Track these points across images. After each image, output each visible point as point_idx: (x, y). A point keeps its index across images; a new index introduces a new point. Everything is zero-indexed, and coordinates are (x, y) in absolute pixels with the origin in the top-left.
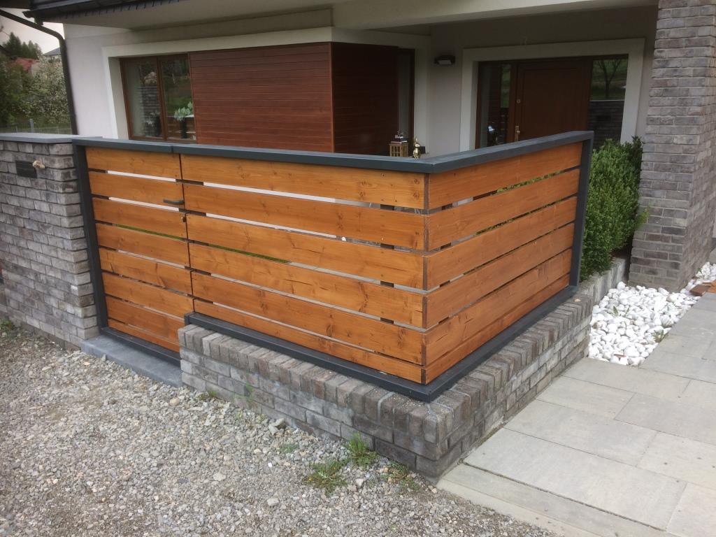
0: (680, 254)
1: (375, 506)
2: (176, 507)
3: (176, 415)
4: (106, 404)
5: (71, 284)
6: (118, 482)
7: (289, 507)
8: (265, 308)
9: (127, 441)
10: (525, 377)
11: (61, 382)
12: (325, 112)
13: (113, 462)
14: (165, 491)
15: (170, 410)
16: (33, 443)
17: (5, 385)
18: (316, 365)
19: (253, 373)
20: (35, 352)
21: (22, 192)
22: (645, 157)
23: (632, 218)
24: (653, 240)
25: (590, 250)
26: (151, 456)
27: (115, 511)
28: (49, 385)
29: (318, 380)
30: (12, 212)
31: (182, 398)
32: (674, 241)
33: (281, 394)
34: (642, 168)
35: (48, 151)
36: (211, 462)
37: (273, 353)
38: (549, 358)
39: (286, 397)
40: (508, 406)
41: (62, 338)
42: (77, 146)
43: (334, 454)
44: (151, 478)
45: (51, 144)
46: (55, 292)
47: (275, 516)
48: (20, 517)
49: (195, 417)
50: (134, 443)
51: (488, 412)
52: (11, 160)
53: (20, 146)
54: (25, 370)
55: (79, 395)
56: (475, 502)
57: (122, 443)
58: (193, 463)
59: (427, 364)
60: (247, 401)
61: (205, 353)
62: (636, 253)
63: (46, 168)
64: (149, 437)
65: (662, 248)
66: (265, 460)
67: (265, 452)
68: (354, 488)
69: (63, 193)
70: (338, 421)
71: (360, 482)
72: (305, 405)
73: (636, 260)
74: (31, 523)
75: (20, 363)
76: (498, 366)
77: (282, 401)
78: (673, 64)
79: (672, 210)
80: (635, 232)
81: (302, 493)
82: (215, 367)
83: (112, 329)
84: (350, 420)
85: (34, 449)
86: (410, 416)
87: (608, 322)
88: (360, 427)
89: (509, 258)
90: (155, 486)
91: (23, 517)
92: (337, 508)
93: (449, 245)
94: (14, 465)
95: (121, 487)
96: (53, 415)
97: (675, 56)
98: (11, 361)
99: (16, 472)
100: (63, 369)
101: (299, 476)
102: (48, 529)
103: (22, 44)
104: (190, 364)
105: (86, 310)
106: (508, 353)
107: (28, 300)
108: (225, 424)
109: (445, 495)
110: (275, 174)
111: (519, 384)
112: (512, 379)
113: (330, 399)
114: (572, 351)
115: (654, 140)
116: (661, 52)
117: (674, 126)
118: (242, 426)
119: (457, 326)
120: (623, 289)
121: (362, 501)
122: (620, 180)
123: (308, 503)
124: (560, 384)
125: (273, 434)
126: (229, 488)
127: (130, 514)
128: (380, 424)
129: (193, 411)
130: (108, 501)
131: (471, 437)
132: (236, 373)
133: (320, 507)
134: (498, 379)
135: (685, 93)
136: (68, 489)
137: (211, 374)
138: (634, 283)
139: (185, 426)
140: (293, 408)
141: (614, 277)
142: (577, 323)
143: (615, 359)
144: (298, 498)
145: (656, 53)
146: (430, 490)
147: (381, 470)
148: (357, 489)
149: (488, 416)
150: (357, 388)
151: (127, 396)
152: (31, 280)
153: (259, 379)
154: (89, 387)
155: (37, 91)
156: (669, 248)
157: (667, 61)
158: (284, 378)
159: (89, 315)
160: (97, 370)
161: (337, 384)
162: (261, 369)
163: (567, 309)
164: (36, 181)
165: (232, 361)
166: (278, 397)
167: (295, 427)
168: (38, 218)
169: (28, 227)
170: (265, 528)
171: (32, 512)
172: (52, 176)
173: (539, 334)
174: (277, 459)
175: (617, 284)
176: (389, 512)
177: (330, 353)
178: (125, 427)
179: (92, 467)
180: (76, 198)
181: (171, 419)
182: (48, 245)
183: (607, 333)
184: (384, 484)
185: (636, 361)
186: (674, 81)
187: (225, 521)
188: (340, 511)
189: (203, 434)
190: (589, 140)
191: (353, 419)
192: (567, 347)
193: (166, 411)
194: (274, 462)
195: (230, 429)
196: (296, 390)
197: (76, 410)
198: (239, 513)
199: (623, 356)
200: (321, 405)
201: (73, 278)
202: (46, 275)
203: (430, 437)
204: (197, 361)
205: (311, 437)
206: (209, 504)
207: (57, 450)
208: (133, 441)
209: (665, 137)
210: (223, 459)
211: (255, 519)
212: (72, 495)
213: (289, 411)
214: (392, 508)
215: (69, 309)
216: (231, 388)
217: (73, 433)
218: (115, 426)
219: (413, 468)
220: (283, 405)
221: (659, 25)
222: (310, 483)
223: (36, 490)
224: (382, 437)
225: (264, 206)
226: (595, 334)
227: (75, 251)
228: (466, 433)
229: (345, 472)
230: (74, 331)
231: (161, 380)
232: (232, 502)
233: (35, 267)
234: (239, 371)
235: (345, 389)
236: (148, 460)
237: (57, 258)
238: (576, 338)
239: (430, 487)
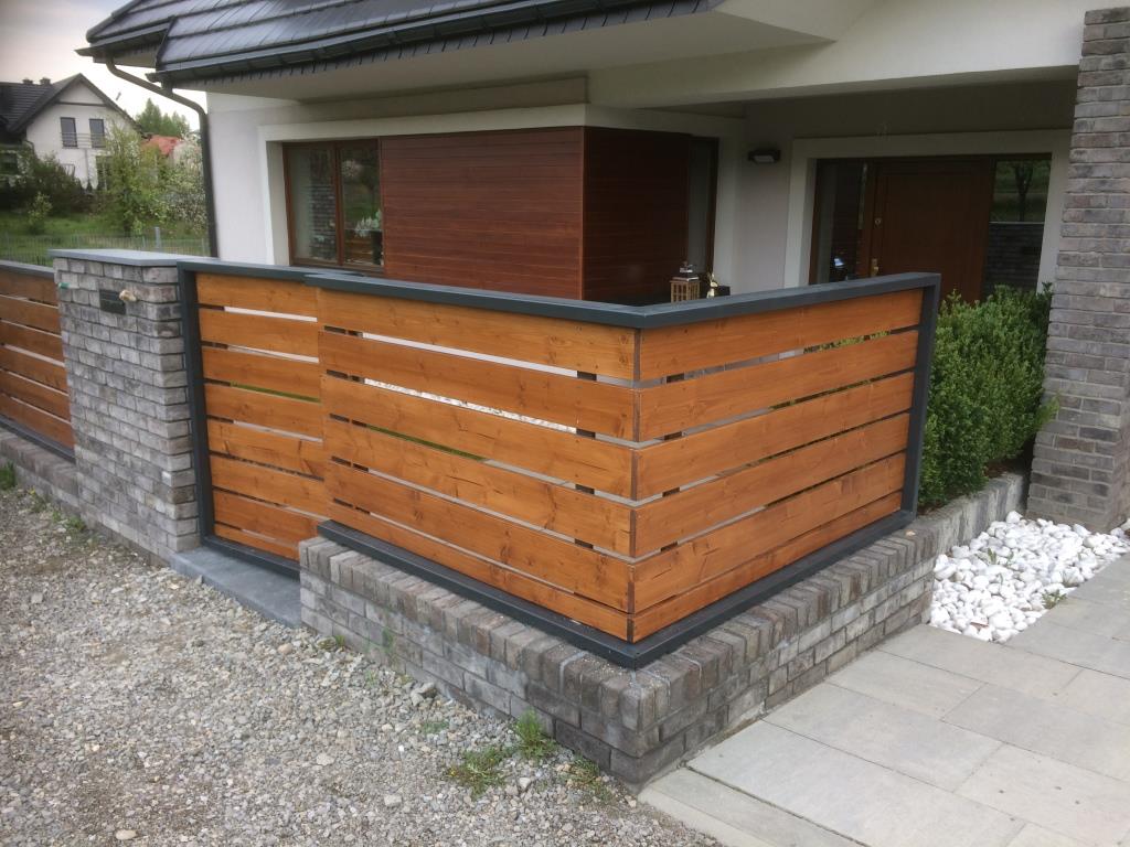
0: (1108, 471)
1: (538, 818)
2: (254, 797)
3: (284, 667)
4: (189, 645)
5: (163, 470)
6: (182, 756)
7: (415, 810)
8: (420, 517)
9: (207, 700)
10: (804, 645)
11: (134, 611)
12: (571, 231)
13: (182, 727)
14: (244, 773)
15: (277, 661)
16: (77, 693)
17: (55, 609)
18: (484, 605)
19: (395, 613)
20: (108, 567)
21: (105, 335)
22: (1054, 316)
23: (1033, 410)
24: (1065, 447)
25: (950, 457)
26: (236, 724)
27: (169, 796)
28: (116, 615)
29: (481, 627)
30: (91, 362)
31: (297, 644)
32: (1099, 449)
33: (432, 646)
34: (1049, 333)
35: (142, 277)
36: (319, 737)
37: (425, 584)
38: (854, 621)
39: (438, 651)
40: (772, 689)
41: (146, 547)
42: (185, 271)
43: (495, 740)
44: (229, 754)
45: (145, 267)
46: (142, 480)
47: (391, 822)
48: (39, 793)
49: (310, 673)
50: (216, 703)
51: (735, 694)
52: (94, 288)
53: (106, 268)
54: (88, 590)
55: (155, 630)
56: (690, 824)
57: (199, 703)
58: (292, 737)
59: (636, 611)
60: (387, 654)
61: (333, 579)
62: (1039, 466)
63: (138, 301)
64: (238, 697)
65: (1079, 460)
66: (396, 740)
67: (398, 729)
68: (515, 790)
69: (158, 338)
70: (506, 689)
71: (524, 782)
72: (464, 664)
73: (1039, 478)
74: (51, 803)
75: (83, 580)
76: (755, 624)
77: (432, 656)
78: (1099, 173)
79: (1097, 402)
80: (1039, 433)
81: (438, 792)
82: (345, 601)
83: (221, 538)
84: (523, 690)
85: (77, 702)
86: (603, 688)
87: (976, 574)
88: (535, 701)
89: (786, 460)
90: (233, 765)
91: (42, 794)
92: (483, 817)
93: (678, 435)
94: (45, 721)
95: (184, 763)
96: (113, 656)
97: (1103, 159)
98: (71, 577)
99: (45, 731)
100: (141, 593)
101: (439, 769)
102: (73, 812)
103: (163, 115)
104: (313, 595)
105: (181, 509)
106: (778, 606)
107: (106, 490)
108: (350, 686)
109: (648, 812)
110: (438, 320)
111: (793, 655)
112: (780, 646)
113: (497, 656)
114: (897, 612)
115: (1069, 289)
116: (1081, 153)
117: (1101, 269)
118: (374, 690)
119: (690, 560)
120: (1016, 524)
121: (521, 810)
122: (1014, 350)
123: (442, 807)
124: (870, 661)
125: (415, 704)
126: (336, 776)
127: (189, 801)
128: (562, 697)
129: (309, 664)
130: (163, 781)
131: (702, 729)
132: (372, 610)
133: (459, 814)
134: (752, 643)
135: (1118, 217)
136: (110, 761)
137: (340, 611)
138: (1035, 514)
139: (293, 684)
140: (447, 667)
141: (1002, 503)
142: (906, 570)
143: (972, 631)
144: (431, 798)
145: (1073, 154)
146: (626, 802)
147: (559, 768)
148: (520, 792)
149: (735, 699)
150: (535, 642)
151: (222, 637)
152: (111, 461)
153: (403, 623)
154: (171, 621)
155: (177, 185)
156: (1092, 462)
157: (1090, 167)
158: (436, 622)
159: (185, 516)
160: (187, 596)
161: (507, 634)
162: (405, 607)
163: (891, 545)
164: (125, 318)
165: (368, 593)
166: (428, 650)
167: (449, 696)
168: (125, 372)
169: (111, 385)
170: (374, 837)
171: (56, 788)
172: (146, 312)
173: (835, 580)
174: (412, 741)
175: (1006, 515)
176: (558, 828)
177: (505, 588)
178: (208, 680)
179: (150, 733)
180: (177, 345)
181: (275, 673)
182: (136, 411)
183: (970, 589)
184: (559, 789)
185: (1004, 636)
186: (1101, 198)
187: (319, 822)
188: (488, 821)
189: (316, 698)
190: (934, 287)
191: (526, 688)
192: (887, 605)
193: (271, 661)
194: (407, 745)
195: (355, 694)
196: (451, 640)
197: (146, 652)
198: (341, 813)
199: (984, 626)
200: (485, 666)
201: (165, 460)
202: (130, 454)
203: (630, 722)
204: (322, 591)
205: (470, 713)
206: (301, 796)
207: (106, 705)
208: (216, 701)
209: (1086, 284)
210: (336, 736)
211: (362, 823)
212: (116, 768)
213: (442, 672)
214: (564, 823)
215: (159, 505)
216: (366, 634)
217: (133, 683)
218: (194, 678)
219: (605, 768)
220: (434, 662)
221: (1079, 112)
222: (453, 778)
223: (68, 758)
224: (566, 719)
225: (422, 366)
226: (950, 589)
227: (169, 422)
228: (693, 720)
229: (507, 766)
230: (163, 540)
231: (273, 617)
232: (335, 797)
233: (117, 443)
234: (378, 608)
235: (518, 642)
236: (231, 728)
237: (147, 431)
238: (904, 592)
239: (628, 798)
